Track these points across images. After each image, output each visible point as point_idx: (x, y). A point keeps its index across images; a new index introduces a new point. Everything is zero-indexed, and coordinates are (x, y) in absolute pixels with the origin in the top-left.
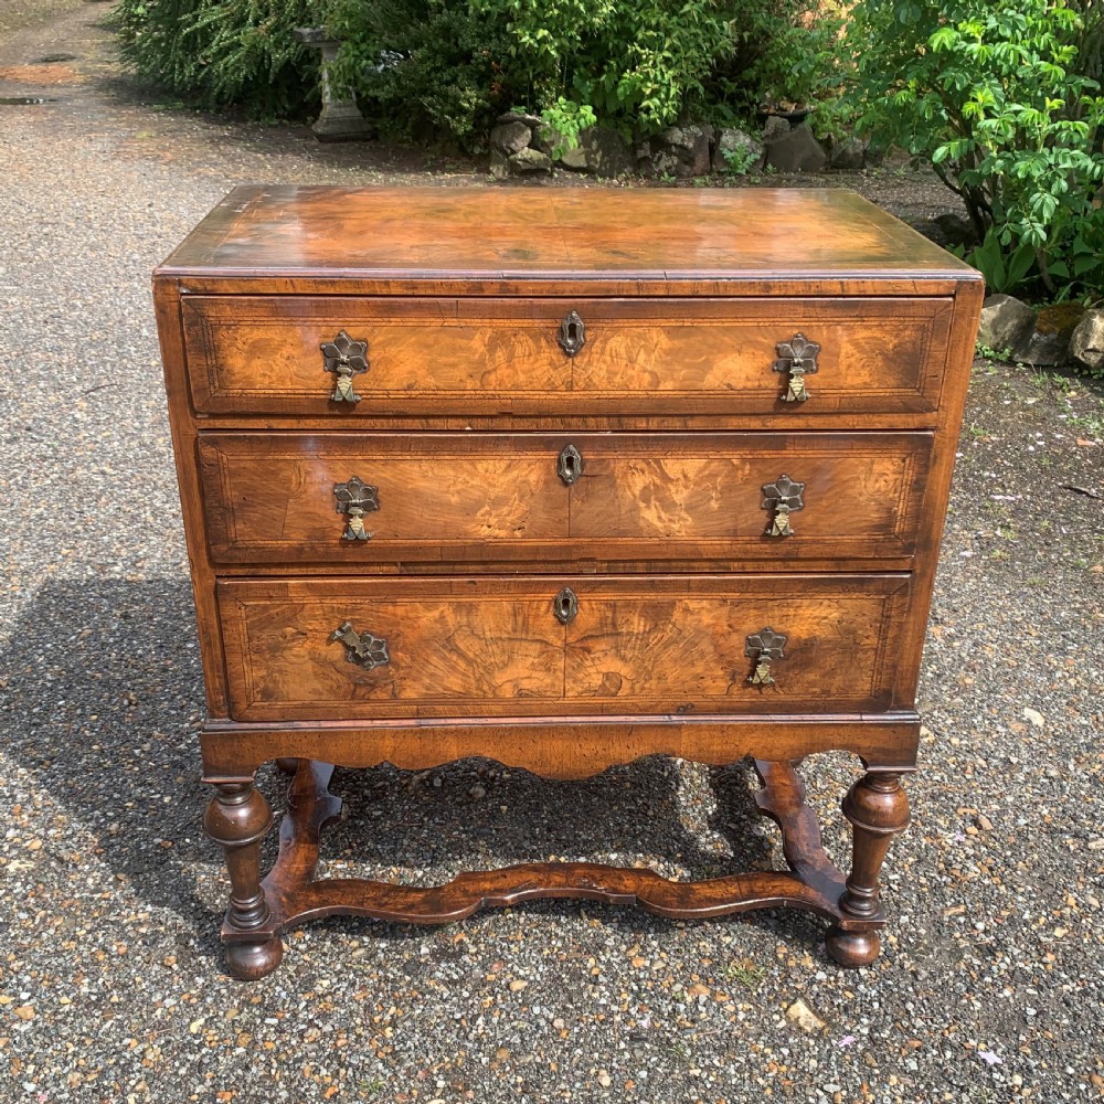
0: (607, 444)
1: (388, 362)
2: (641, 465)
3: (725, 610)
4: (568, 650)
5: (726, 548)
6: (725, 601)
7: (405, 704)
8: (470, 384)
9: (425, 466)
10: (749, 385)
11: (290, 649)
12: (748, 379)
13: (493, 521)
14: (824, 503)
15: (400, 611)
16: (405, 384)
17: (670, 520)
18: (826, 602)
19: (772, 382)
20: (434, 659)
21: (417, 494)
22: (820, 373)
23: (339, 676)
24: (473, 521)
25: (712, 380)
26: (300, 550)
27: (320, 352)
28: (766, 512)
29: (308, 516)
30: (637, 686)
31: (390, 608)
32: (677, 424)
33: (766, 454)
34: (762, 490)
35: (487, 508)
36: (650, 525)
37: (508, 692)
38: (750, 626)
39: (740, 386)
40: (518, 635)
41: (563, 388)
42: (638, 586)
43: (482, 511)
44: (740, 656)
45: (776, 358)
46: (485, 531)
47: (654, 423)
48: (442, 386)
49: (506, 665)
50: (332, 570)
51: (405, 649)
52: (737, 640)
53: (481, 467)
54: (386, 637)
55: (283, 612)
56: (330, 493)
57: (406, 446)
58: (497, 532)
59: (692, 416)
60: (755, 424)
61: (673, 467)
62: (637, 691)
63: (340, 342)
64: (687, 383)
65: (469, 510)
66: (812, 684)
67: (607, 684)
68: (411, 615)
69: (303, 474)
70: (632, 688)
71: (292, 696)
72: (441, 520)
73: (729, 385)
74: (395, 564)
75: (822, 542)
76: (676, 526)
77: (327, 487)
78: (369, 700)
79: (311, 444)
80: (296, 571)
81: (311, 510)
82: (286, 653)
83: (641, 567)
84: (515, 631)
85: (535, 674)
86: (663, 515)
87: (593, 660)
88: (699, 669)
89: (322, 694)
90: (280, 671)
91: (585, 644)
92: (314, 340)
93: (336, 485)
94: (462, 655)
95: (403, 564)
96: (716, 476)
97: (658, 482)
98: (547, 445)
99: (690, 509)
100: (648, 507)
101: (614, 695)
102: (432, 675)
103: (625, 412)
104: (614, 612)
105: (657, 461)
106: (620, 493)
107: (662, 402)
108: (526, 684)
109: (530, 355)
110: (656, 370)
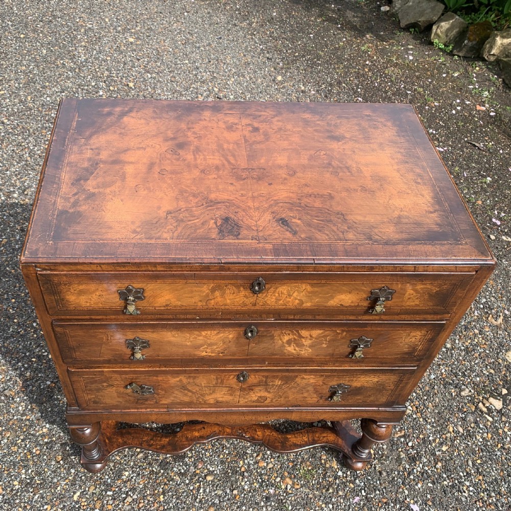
0: (271, 325)
1: (155, 296)
2: (289, 332)
3: (322, 378)
4: (242, 389)
5: (327, 359)
6: (322, 375)
7: (162, 405)
8: (200, 304)
9: (173, 333)
10: (353, 305)
11: (106, 389)
12: (352, 302)
13: (208, 351)
14: (381, 345)
15: (160, 378)
16: (164, 304)
17: (300, 350)
18: (373, 376)
19: (365, 304)
20: (176, 392)
21: (169, 342)
23: (130, 397)
24: (198, 351)
25: (333, 303)
26: (108, 360)
28: (351, 348)
29: (113, 350)
30: (274, 400)
31: (155, 378)
33: (356, 329)
34: (351, 341)
35: (206, 346)
36: (289, 352)
37: (211, 401)
38: (333, 383)
39: (347, 305)
40: (218, 385)
41: (250, 305)
43: (203, 347)
44: (326, 391)
45: (370, 295)
46: (204, 354)
48: (184, 305)
49: (211, 394)
51: (162, 389)
52: (326, 387)
53: (204, 332)
54: (153, 386)
55: (102, 379)
56: (124, 342)
58: (210, 354)
59: (319, 314)
60: (352, 317)
61: (305, 333)
64: (319, 304)
65: (197, 347)
66: (359, 399)
67: (260, 399)
68: (166, 380)
69: (109, 336)
70: (272, 400)
71: (107, 403)
72: (181, 351)
73: (341, 305)
75: (377, 358)
76: (302, 352)
77: (123, 340)
78: (144, 404)
79: (113, 326)
81: (113, 348)
82: (104, 391)
84: (216, 384)
85: (225, 396)
86: (297, 348)
87: (254, 392)
88: (305, 395)
89: (122, 402)
90: (102, 396)
92: (114, 289)
94: (189, 391)
96: (328, 336)
97: (296, 338)
98: (240, 325)
99: (311, 347)
100: (290, 346)
101: (263, 402)
102: (175, 397)
104: (267, 379)
105: (297, 331)
106: (276, 341)
107: (304, 311)
108: (220, 399)
109: (234, 293)
110: (302, 299)
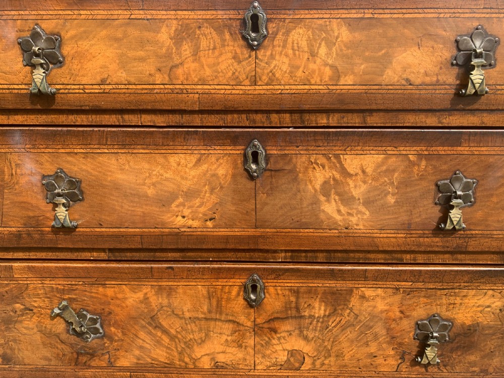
0: (290, 140)
1: (80, 56)
2: (322, 160)
3: (398, 298)
4: (257, 329)
5: (401, 241)
6: (397, 289)
7: (120, 371)
8: (159, 78)
9: (123, 159)
10: (428, 80)
11: (21, 322)
12: (426, 74)
13: (187, 212)
14: (495, 199)
15: (110, 292)
16: (98, 79)
17: (349, 214)
18: (491, 292)
19: (451, 77)
20: (142, 334)
21: (117, 187)
22: (497, 68)
23: (63, 346)
24: (169, 212)
25: (392, 76)
26: (18, 236)
27: (17, 46)
28: (439, 208)
29: (24, 205)
30: (318, 363)
31: (101, 289)
32: (356, 120)
33: (442, 150)
34: (437, 185)
35: (181, 200)
36: (330, 218)
37: (206, 364)
38: (420, 312)
39: (418, 81)
40: (213, 316)
41: (247, 82)
42: (318, 275)
43: (176, 203)
44: (409, 338)
45: (455, 52)
46: (179, 221)
47: (334, 120)
48: (133, 80)
49: (203, 341)
50: (50, 255)
51: (117, 325)
52: (407, 325)
53: (173, 160)
54: (100, 314)
55: (11, 290)
56: (39, 185)
57: (103, 140)
58: (190, 222)
59: (371, 111)
60: (431, 120)
61: (352, 162)
62: (318, 366)
63: (35, 36)
64: (367, 77)
65: (165, 201)
66: (473, 364)
67: (292, 359)
68: (120, 296)
69: (13, 165)
70: (313, 364)
71: (26, 361)
72: (139, 210)
73: (407, 80)
74: (103, 250)
75: (491, 237)
76: (354, 220)
77: (36, 179)
78: (90, 367)
79: (17, 138)
80: (20, 255)
81: (24, 199)
82: (17, 326)
83: (321, 257)
84: (210, 312)
85: (229, 350)
86: (342, 208)
87: (279, 339)
88: (373, 348)
89: (50, 360)
90: (15, 341)
91: (272, 325)
92: (11, 35)
93: (44, 177)
94: (165, 332)
95: (111, 250)
96: (394, 171)
97: (337, 176)
98: (234, 140)
99: (367, 203)
100: (328, 201)
101: (298, 369)
102: (141, 347)
103: (306, 107)
104: (297, 298)
105: (337, 157)
106: (302, 187)
107: (342, 98)
108: (221, 358)
109: (214, 48)
110: (337, 64)
